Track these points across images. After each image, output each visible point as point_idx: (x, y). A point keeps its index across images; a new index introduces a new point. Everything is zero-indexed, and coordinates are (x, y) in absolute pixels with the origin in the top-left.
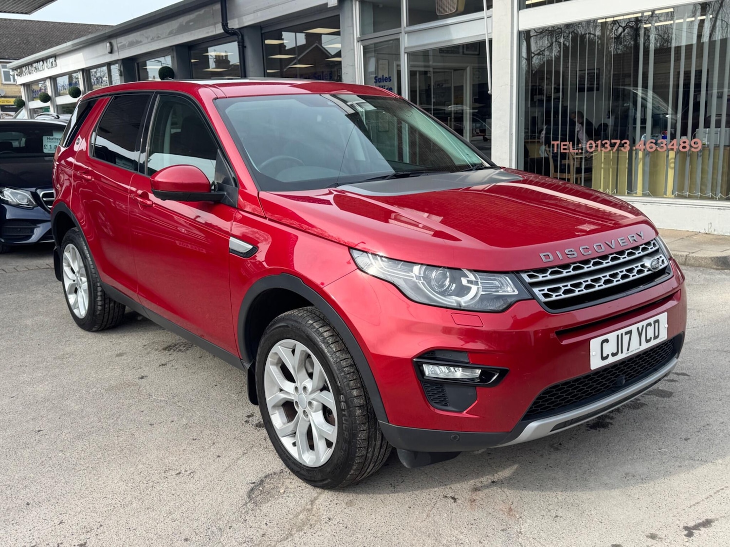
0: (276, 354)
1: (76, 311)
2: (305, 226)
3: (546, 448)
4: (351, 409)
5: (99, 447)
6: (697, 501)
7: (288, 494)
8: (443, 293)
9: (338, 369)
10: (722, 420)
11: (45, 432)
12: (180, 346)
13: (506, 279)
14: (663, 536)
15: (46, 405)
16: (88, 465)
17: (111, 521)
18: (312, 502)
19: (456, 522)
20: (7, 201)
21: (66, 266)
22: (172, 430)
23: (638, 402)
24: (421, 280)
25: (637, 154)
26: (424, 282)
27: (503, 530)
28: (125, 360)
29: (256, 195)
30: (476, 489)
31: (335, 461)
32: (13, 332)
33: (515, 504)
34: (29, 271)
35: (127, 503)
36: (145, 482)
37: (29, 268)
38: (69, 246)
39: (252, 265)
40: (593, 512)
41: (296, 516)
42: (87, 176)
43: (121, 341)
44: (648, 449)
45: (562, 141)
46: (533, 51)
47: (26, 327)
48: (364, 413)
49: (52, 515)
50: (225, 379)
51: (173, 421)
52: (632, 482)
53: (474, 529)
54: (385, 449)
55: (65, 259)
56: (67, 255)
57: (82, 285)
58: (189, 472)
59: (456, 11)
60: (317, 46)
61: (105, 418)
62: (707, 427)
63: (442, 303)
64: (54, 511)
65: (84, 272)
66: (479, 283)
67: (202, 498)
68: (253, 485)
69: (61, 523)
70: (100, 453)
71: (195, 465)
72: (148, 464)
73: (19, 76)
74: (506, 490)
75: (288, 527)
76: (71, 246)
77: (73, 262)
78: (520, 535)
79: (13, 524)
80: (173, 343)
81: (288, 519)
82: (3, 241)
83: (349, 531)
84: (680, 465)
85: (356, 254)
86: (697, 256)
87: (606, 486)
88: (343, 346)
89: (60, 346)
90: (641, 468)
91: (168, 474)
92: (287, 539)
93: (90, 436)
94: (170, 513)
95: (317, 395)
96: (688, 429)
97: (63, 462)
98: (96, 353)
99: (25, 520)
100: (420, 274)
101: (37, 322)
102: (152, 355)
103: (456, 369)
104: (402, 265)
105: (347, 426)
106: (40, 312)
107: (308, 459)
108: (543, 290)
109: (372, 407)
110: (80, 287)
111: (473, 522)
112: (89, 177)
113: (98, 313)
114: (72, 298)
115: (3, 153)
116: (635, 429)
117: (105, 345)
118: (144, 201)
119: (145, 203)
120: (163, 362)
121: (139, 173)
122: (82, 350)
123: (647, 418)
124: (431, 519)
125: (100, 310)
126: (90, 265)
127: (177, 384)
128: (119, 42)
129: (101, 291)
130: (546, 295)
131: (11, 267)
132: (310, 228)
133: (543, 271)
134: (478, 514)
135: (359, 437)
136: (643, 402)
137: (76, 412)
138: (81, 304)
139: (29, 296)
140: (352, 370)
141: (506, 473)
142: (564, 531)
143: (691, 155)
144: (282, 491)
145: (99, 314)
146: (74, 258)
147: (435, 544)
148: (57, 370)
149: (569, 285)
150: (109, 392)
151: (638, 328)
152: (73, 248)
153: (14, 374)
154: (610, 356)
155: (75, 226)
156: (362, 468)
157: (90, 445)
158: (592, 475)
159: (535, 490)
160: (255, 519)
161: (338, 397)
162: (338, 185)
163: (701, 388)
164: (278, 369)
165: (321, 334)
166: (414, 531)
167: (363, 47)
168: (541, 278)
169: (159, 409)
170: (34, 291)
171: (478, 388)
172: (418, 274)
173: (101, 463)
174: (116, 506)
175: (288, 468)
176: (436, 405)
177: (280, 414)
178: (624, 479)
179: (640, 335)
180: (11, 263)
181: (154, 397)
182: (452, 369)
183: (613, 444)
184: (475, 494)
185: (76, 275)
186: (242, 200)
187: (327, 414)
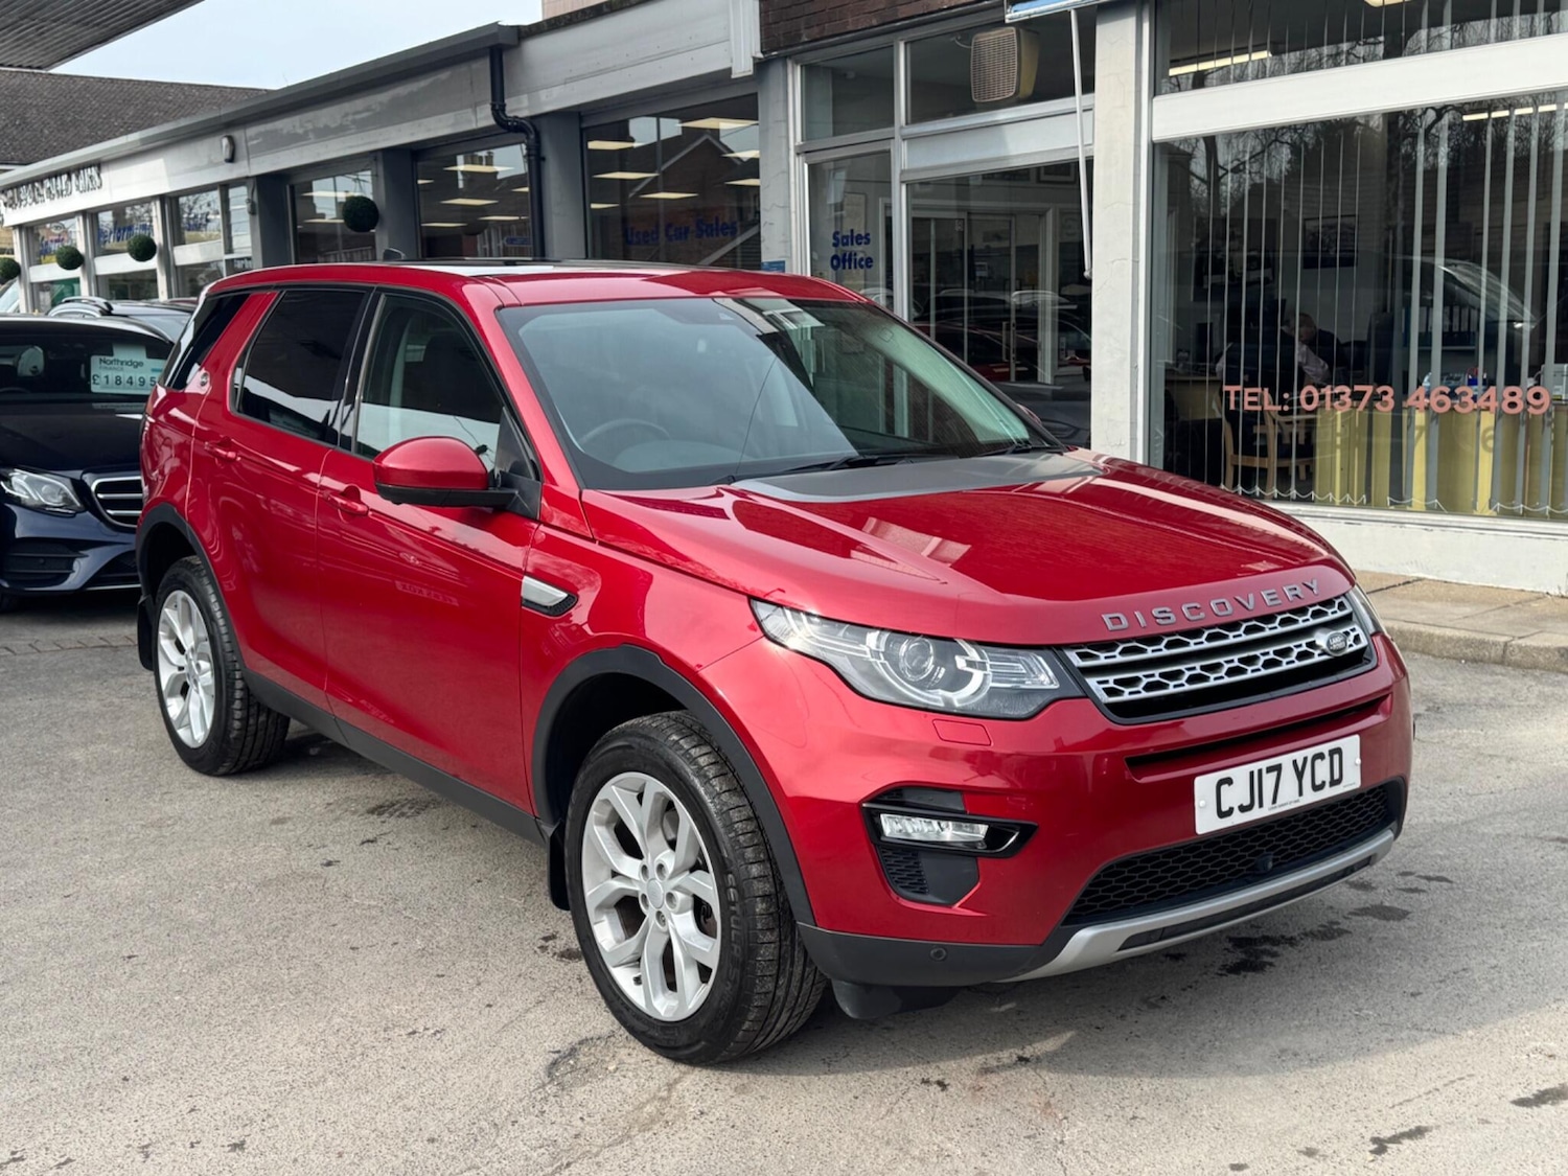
0: (607, 802)
1: (182, 733)
2: (670, 559)
3: (1134, 1004)
4: (746, 901)
5: (253, 987)
6: (1407, 1098)
7: (623, 1073)
8: (922, 685)
9: (725, 826)
10: (1493, 962)
11: (141, 959)
12: (403, 806)
13: (1037, 659)
14: (1330, 1152)
15: (138, 911)
16: (233, 1016)
17: (288, 1109)
18: (670, 1087)
19: (943, 1121)
20: (19, 498)
21: (165, 638)
22: (396, 959)
23: (1335, 927)
24: (880, 659)
25: (1411, 418)
26: (886, 662)
27: (1029, 1137)
28: (291, 831)
29: (577, 498)
30: (986, 1071)
31: (715, 1004)
32: (47, 774)
33: (1058, 1096)
34: (64, 652)
35: (316, 1080)
36: (348, 1046)
37: (62, 645)
38: (175, 597)
39: (563, 634)
40: (1204, 1112)
41: (640, 1107)
42: (228, 451)
43: (279, 796)
44: (1334, 1010)
45: (1246, 385)
46: (1221, 162)
47: (73, 766)
48: (772, 910)
49: (173, 1097)
50: (496, 869)
51: (396, 944)
52: (1290, 1065)
53: (973, 1134)
54: (810, 984)
55: (165, 622)
56: (170, 614)
57: (200, 677)
58: (432, 1031)
59: (1016, 93)
60: (707, 140)
61: (259, 936)
62: (1462, 973)
63: (917, 702)
64: (177, 1091)
65: (208, 651)
66: (988, 666)
67: (459, 1074)
68: (556, 1056)
69: (192, 1110)
70: (256, 996)
71: (445, 1019)
72: (352, 1017)
73: (11, 206)
74: (1044, 1073)
75: (621, 1123)
76: (181, 594)
77: (183, 628)
78: (1060, 1146)
79: (102, 1111)
80: (387, 800)
81: (624, 1113)
82: (6, 585)
83: (737, 1132)
84: (1390, 1037)
85: (762, 610)
86: (1528, 644)
87: (1238, 1070)
88: (735, 781)
89: (151, 803)
90: (1312, 1041)
91: (391, 1033)
92: (621, 1142)
93: (233, 968)
94: (399, 1097)
95: (685, 879)
96: (1424, 976)
97: (184, 1011)
98: (229, 817)
99: (125, 1105)
100: (878, 647)
101: (96, 755)
102: (347, 823)
103: (943, 824)
104: (847, 630)
105: (738, 933)
106: (100, 735)
107: (665, 1007)
108: (1106, 682)
109: (786, 900)
110: (196, 682)
111: (974, 1123)
112: (231, 454)
113: (233, 735)
114: (174, 706)
115: (8, 392)
116: (1317, 976)
117: (245, 802)
118: (349, 505)
119: (350, 508)
120: (370, 837)
121: (339, 449)
122: (199, 812)
123: (1345, 956)
124: (894, 1116)
125: (238, 730)
126: (221, 635)
127: (400, 876)
128: (248, 135)
129: (241, 689)
130: (1110, 692)
131: (23, 642)
132: (679, 561)
133: (1108, 646)
134: (983, 1110)
135: (761, 956)
136: (1345, 928)
137: (200, 924)
138: (196, 718)
139: (71, 703)
140: (750, 828)
141: (1049, 1045)
142: (1146, 1141)
143: (1529, 422)
144: (611, 1068)
145: (235, 739)
146: (187, 619)
147: (897, 1155)
148: (152, 848)
149: (1157, 675)
150: (264, 890)
151: (1295, 762)
152: (185, 600)
153: (63, 854)
154: (1236, 811)
155: (193, 553)
156: (767, 1019)
157: (234, 984)
158: (1215, 1051)
159: (1100, 1074)
160: (561, 1111)
161: (723, 879)
162: (734, 480)
163: (1470, 905)
164: (609, 832)
165: (693, 761)
166: (861, 1135)
167: (809, 166)
168: (1102, 659)
169: (367, 922)
170: (81, 692)
171: (980, 860)
172: (874, 648)
173: (259, 1015)
174: (295, 1085)
175: (625, 1027)
176: (904, 892)
177: (611, 923)
178: (1276, 1059)
179: (1300, 775)
180: (20, 635)
181: (355, 900)
182: (935, 823)
183: (1268, 1000)
184: (983, 1078)
185: (187, 657)
186: (546, 504)
187: (702, 917)
